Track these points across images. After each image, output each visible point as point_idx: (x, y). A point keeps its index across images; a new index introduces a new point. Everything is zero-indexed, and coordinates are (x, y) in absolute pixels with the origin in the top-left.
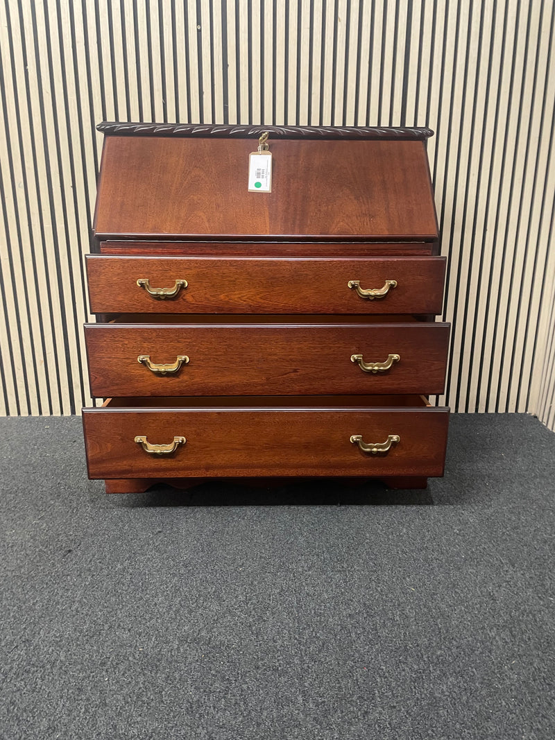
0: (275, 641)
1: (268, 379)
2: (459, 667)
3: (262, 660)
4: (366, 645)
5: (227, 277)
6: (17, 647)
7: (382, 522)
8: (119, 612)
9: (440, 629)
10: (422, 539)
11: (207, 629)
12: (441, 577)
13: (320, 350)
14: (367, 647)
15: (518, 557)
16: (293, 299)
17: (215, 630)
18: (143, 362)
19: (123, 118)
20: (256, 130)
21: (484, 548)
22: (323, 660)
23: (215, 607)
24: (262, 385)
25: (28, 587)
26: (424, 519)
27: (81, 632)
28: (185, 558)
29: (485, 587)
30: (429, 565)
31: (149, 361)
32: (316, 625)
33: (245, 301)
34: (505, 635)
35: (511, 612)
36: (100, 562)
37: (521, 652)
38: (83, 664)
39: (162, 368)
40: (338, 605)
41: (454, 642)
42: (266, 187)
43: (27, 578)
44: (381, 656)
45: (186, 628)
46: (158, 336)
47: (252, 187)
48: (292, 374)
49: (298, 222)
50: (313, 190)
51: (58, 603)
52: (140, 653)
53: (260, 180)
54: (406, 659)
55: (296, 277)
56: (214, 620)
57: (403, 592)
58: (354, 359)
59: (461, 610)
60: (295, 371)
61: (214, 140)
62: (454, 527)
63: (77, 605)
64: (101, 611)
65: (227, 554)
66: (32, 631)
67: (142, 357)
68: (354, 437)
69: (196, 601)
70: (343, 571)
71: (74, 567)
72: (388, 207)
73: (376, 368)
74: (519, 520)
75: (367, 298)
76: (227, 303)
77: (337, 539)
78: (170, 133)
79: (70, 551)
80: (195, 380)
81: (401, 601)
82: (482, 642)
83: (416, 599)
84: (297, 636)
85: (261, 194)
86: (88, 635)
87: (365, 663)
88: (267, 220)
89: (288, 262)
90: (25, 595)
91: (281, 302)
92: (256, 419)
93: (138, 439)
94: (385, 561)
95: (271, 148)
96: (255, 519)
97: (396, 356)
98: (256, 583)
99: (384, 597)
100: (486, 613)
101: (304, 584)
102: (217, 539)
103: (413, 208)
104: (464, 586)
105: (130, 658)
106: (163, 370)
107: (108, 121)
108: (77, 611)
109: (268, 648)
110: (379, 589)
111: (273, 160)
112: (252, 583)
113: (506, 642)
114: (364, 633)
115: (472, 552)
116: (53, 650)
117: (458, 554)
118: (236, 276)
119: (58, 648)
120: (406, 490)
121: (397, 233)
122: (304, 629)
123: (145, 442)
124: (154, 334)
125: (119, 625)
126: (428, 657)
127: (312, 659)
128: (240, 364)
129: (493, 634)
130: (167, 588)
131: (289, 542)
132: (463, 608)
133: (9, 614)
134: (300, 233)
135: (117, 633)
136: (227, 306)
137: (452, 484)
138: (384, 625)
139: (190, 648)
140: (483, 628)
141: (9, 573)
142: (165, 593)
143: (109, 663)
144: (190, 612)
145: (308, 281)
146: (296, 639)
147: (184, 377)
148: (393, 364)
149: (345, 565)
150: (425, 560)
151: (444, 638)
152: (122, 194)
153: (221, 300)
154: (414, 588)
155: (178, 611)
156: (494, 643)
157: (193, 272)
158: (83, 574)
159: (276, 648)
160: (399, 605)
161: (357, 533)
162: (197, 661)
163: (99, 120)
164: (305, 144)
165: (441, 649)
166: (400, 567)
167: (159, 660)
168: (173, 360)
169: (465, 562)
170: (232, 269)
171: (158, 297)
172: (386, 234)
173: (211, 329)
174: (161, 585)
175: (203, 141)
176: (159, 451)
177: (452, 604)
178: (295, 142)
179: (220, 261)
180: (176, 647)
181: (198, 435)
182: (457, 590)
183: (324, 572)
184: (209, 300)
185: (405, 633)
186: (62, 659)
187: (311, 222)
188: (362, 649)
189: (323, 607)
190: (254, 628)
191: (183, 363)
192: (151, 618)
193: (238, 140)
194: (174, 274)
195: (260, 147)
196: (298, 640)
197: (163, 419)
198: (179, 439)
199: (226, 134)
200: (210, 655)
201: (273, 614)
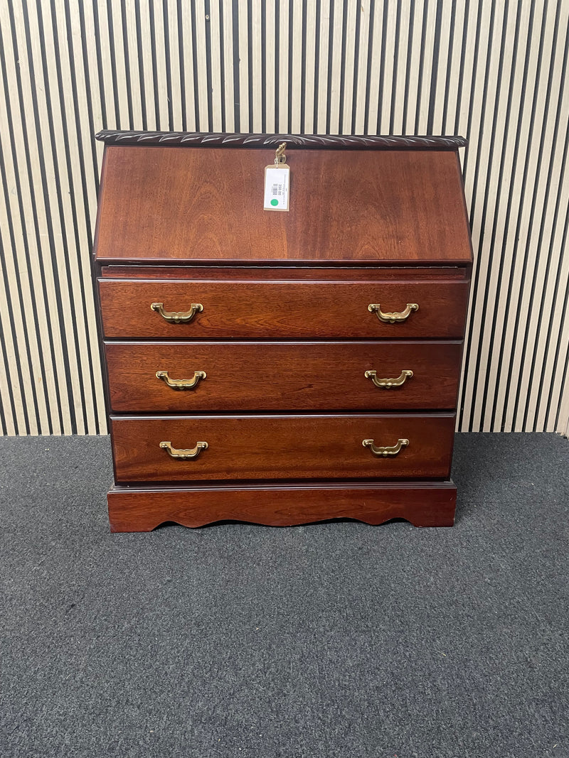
0: (297, 722)
1: (283, 394)
2: (496, 752)
3: (284, 745)
4: (396, 725)
5: (243, 300)
6: (17, 727)
7: (408, 568)
8: (127, 683)
9: (474, 705)
10: (451, 590)
11: (222, 705)
12: (473, 638)
13: (334, 366)
14: (397, 729)
15: (555, 613)
16: (311, 323)
17: (231, 706)
18: (162, 378)
19: (125, 126)
20: (272, 139)
21: (518, 602)
22: (349, 745)
23: (230, 678)
24: (277, 400)
25: (28, 651)
26: (452, 565)
27: (86, 709)
28: (197, 614)
29: (521, 651)
30: (461, 624)
31: (167, 376)
32: (341, 700)
33: (262, 325)
34: (545, 710)
35: (550, 682)
36: (106, 620)
37: (562, 733)
38: (89, 749)
39: (180, 384)
40: (363, 675)
41: (490, 721)
42: (283, 205)
43: (28, 640)
44: (413, 740)
45: (200, 704)
46: (176, 353)
47: (267, 205)
48: (307, 389)
49: (319, 245)
50: (335, 208)
51: (61, 672)
52: (151, 736)
53: (277, 197)
54: (440, 743)
55: (315, 301)
56: (230, 694)
57: (433, 659)
58: (368, 375)
59: (496, 681)
60: (310, 386)
61: (225, 150)
62: (485, 575)
63: (81, 674)
64: (108, 682)
65: (243, 610)
66: (34, 707)
67: (160, 372)
68: (366, 441)
69: (210, 670)
70: (367, 631)
71: (78, 625)
72: (418, 227)
73: (390, 384)
74: (554, 566)
75: (388, 322)
76: (244, 327)
77: (359, 589)
78: (177, 143)
79: (73, 606)
80: (212, 395)
81: (432, 669)
82: (521, 721)
83: (448, 667)
84: (320, 715)
85: (278, 214)
86: (94, 713)
87: (395, 749)
88: (285, 243)
89: (306, 285)
90: (26, 660)
91: (299, 326)
92: (274, 425)
93: (162, 444)
94: (412, 618)
95: (288, 160)
96: (271, 564)
97: (409, 372)
98: (274, 646)
99: (414, 665)
100: (523, 685)
101: (326, 648)
102: (231, 589)
103: (445, 229)
104: (499, 650)
105: (141, 743)
106: (181, 385)
107: (109, 129)
108: (82, 682)
109: (289, 730)
110: (407, 654)
111: (291, 174)
112: (270, 646)
113: (546, 720)
114: (392, 710)
115: (506, 607)
116: (57, 732)
117: (490, 609)
118: (253, 300)
119: (62, 729)
120: (431, 528)
121: (427, 258)
122: (328, 705)
123: (170, 447)
124: (172, 351)
125: (128, 701)
126: (463, 741)
127: (338, 744)
128: (256, 379)
129: (532, 710)
130: (178, 652)
131: (309, 594)
132: (499, 679)
133: (9, 685)
134: (321, 258)
135: (125, 711)
136: (243, 330)
137: (480, 521)
138: (415, 701)
139: (204, 730)
140: (521, 703)
141: (8, 633)
142: (177, 660)
143: (118, 748)
144: (204, 683)
145: (327, 305)
146: (319, 718)
147: (200, 392)
148: (407, 379)
149: (370, 624)
150: (456, 617)
151: (480, 716)
152: (125, 214)
153: (238, 324)
154: (445, 653)
155: (190, 682)
156: (534, 722)
157: (210, 295)
158: (87, 635)
159: (298, 730)
160: (430, 675)
161: (381, 582)
162: (213, 746)
163: (98, 128)
164: (327, 154)
165: (476, 730)
166: (429, 626)
167: (171, 746)
168: (190, 376)
169: (498, 619)
170: (249, 292)
171: (173, 322)
172: (415, 258)
173: (228, 345)
174: (172, 649)
175: (214, 152)
176: (183, 456)
177: (487, 674)
178: (315, 153)
179: (236, 284)
180: (189, 728)
181: (219, 440)
182: (491, 655)
183: (347, 632)
184: (225, 324)
185: (438, 710)
186: (67, 742)
187: (333, 245)
188: (391, 731)
189: (348, 678)
190: (273, 704)
191: (200, 379)
192: (162, 692)
193: (252, 150)
194: (189, 298)
195: (277, 159)
196: (321, 720)
197: (187, 426)
198: (201, 444)
199: (239, 144)
200: (227, 739)
201: (294, 686)
